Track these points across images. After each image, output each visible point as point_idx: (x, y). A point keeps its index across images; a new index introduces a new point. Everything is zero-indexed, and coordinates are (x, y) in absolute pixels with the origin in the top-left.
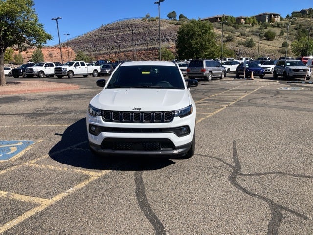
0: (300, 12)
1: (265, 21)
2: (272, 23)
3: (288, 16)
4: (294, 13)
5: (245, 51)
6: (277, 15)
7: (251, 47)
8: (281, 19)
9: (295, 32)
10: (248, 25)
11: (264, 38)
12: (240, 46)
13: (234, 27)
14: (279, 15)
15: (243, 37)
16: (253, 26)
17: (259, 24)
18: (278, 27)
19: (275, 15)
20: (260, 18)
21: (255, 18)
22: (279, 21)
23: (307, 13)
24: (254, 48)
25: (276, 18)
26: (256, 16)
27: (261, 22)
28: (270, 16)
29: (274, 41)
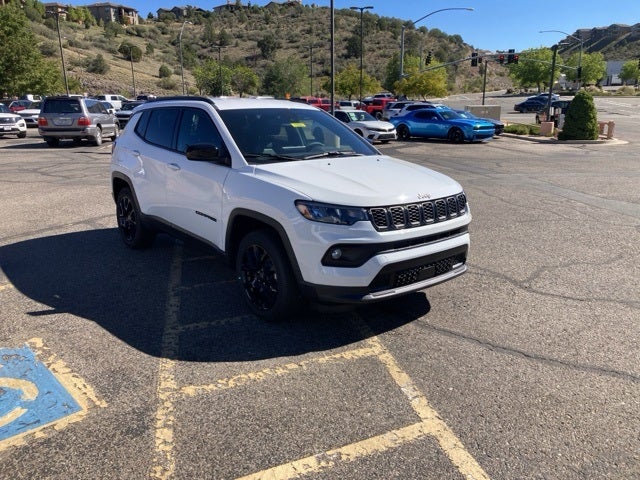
0: (172, 11)
1: (110, 19)
2: (125, 27)
3: (150, 16)
4: (160, 11)
5: (90, 81)
6: (132, 10)
7: (101, 71)
8: (141, 20)
9: (171, 48)
10: (77, 24)
11: (120, 55)
12: (77, 69)
13: (49, 25)
14: (136, 12)
15: (75, 48)
16: (87, 27)
17: (98, 24)
18: (139, 35)
19: (128, 10)
20: (99, 13)
21: (87, 10)
22: (137, 23)
23: (185, 13)
24: (108, 75)
25: (131, 18)
26: (90, 8)
27: (102, 21)
28: (119, 11)
29: (141, 63)
